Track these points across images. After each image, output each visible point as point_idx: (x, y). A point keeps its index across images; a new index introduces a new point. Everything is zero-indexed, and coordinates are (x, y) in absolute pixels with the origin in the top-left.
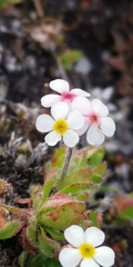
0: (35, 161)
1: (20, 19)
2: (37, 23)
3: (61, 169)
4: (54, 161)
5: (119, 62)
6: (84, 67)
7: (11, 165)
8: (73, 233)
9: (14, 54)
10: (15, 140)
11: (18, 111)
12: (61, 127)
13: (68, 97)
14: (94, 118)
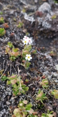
0: (23, 46)
3: (26, 47)
5: (33, 34)
6: (29, 35)
8: (27, 55)
10: (20, 44)
12: (25, 42)
13: (26, 38)
14: (30, 41)
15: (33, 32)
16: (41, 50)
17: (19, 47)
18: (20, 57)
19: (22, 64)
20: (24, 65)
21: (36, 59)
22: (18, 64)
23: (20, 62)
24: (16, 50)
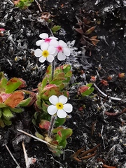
0: (40, 73)
1: (32, 14)
2: (40, 15)
3: (51, 75)
4: (48, 72)
7: (29, 75)
9: (30, 29)
10: (30, 64)
11: (31, 52)
12: (45, 54)
13: (48, 40)
14: (60, 48)
15: (79, 22)
16: (112, 85)
17: (26, 77)
18: (30, 109)
19: (38, 138)
20: (48, 140)
21: (93, 118)
22: (23, 135)
23: (32, 128)
24: (15, 85)
